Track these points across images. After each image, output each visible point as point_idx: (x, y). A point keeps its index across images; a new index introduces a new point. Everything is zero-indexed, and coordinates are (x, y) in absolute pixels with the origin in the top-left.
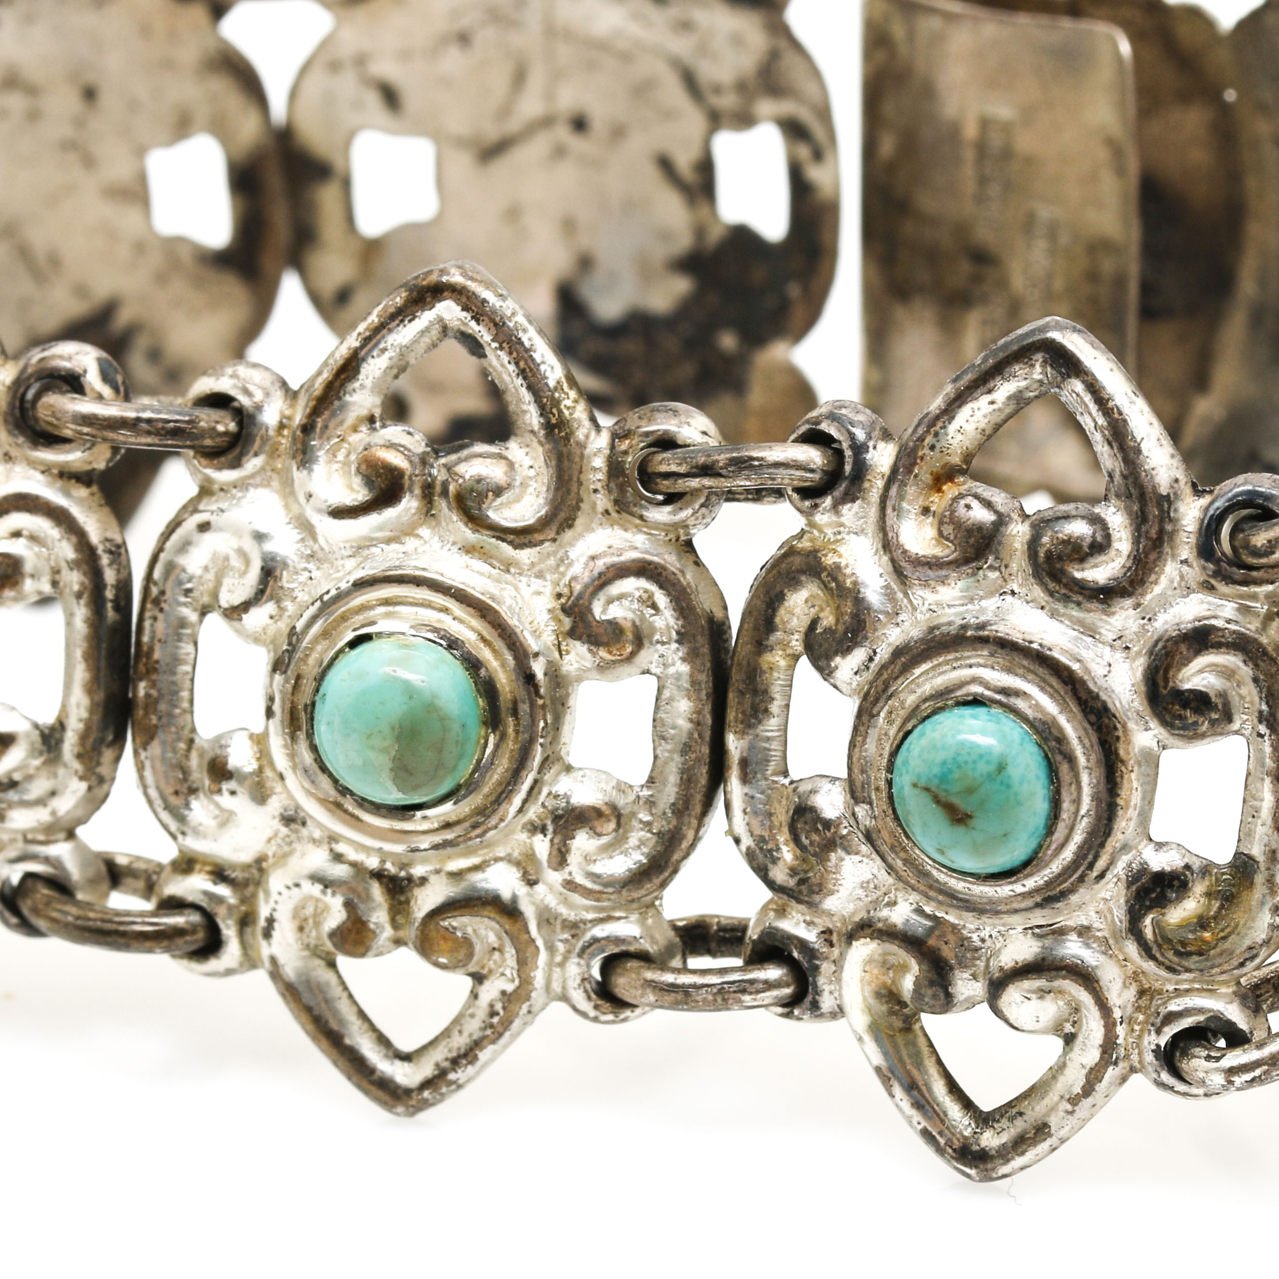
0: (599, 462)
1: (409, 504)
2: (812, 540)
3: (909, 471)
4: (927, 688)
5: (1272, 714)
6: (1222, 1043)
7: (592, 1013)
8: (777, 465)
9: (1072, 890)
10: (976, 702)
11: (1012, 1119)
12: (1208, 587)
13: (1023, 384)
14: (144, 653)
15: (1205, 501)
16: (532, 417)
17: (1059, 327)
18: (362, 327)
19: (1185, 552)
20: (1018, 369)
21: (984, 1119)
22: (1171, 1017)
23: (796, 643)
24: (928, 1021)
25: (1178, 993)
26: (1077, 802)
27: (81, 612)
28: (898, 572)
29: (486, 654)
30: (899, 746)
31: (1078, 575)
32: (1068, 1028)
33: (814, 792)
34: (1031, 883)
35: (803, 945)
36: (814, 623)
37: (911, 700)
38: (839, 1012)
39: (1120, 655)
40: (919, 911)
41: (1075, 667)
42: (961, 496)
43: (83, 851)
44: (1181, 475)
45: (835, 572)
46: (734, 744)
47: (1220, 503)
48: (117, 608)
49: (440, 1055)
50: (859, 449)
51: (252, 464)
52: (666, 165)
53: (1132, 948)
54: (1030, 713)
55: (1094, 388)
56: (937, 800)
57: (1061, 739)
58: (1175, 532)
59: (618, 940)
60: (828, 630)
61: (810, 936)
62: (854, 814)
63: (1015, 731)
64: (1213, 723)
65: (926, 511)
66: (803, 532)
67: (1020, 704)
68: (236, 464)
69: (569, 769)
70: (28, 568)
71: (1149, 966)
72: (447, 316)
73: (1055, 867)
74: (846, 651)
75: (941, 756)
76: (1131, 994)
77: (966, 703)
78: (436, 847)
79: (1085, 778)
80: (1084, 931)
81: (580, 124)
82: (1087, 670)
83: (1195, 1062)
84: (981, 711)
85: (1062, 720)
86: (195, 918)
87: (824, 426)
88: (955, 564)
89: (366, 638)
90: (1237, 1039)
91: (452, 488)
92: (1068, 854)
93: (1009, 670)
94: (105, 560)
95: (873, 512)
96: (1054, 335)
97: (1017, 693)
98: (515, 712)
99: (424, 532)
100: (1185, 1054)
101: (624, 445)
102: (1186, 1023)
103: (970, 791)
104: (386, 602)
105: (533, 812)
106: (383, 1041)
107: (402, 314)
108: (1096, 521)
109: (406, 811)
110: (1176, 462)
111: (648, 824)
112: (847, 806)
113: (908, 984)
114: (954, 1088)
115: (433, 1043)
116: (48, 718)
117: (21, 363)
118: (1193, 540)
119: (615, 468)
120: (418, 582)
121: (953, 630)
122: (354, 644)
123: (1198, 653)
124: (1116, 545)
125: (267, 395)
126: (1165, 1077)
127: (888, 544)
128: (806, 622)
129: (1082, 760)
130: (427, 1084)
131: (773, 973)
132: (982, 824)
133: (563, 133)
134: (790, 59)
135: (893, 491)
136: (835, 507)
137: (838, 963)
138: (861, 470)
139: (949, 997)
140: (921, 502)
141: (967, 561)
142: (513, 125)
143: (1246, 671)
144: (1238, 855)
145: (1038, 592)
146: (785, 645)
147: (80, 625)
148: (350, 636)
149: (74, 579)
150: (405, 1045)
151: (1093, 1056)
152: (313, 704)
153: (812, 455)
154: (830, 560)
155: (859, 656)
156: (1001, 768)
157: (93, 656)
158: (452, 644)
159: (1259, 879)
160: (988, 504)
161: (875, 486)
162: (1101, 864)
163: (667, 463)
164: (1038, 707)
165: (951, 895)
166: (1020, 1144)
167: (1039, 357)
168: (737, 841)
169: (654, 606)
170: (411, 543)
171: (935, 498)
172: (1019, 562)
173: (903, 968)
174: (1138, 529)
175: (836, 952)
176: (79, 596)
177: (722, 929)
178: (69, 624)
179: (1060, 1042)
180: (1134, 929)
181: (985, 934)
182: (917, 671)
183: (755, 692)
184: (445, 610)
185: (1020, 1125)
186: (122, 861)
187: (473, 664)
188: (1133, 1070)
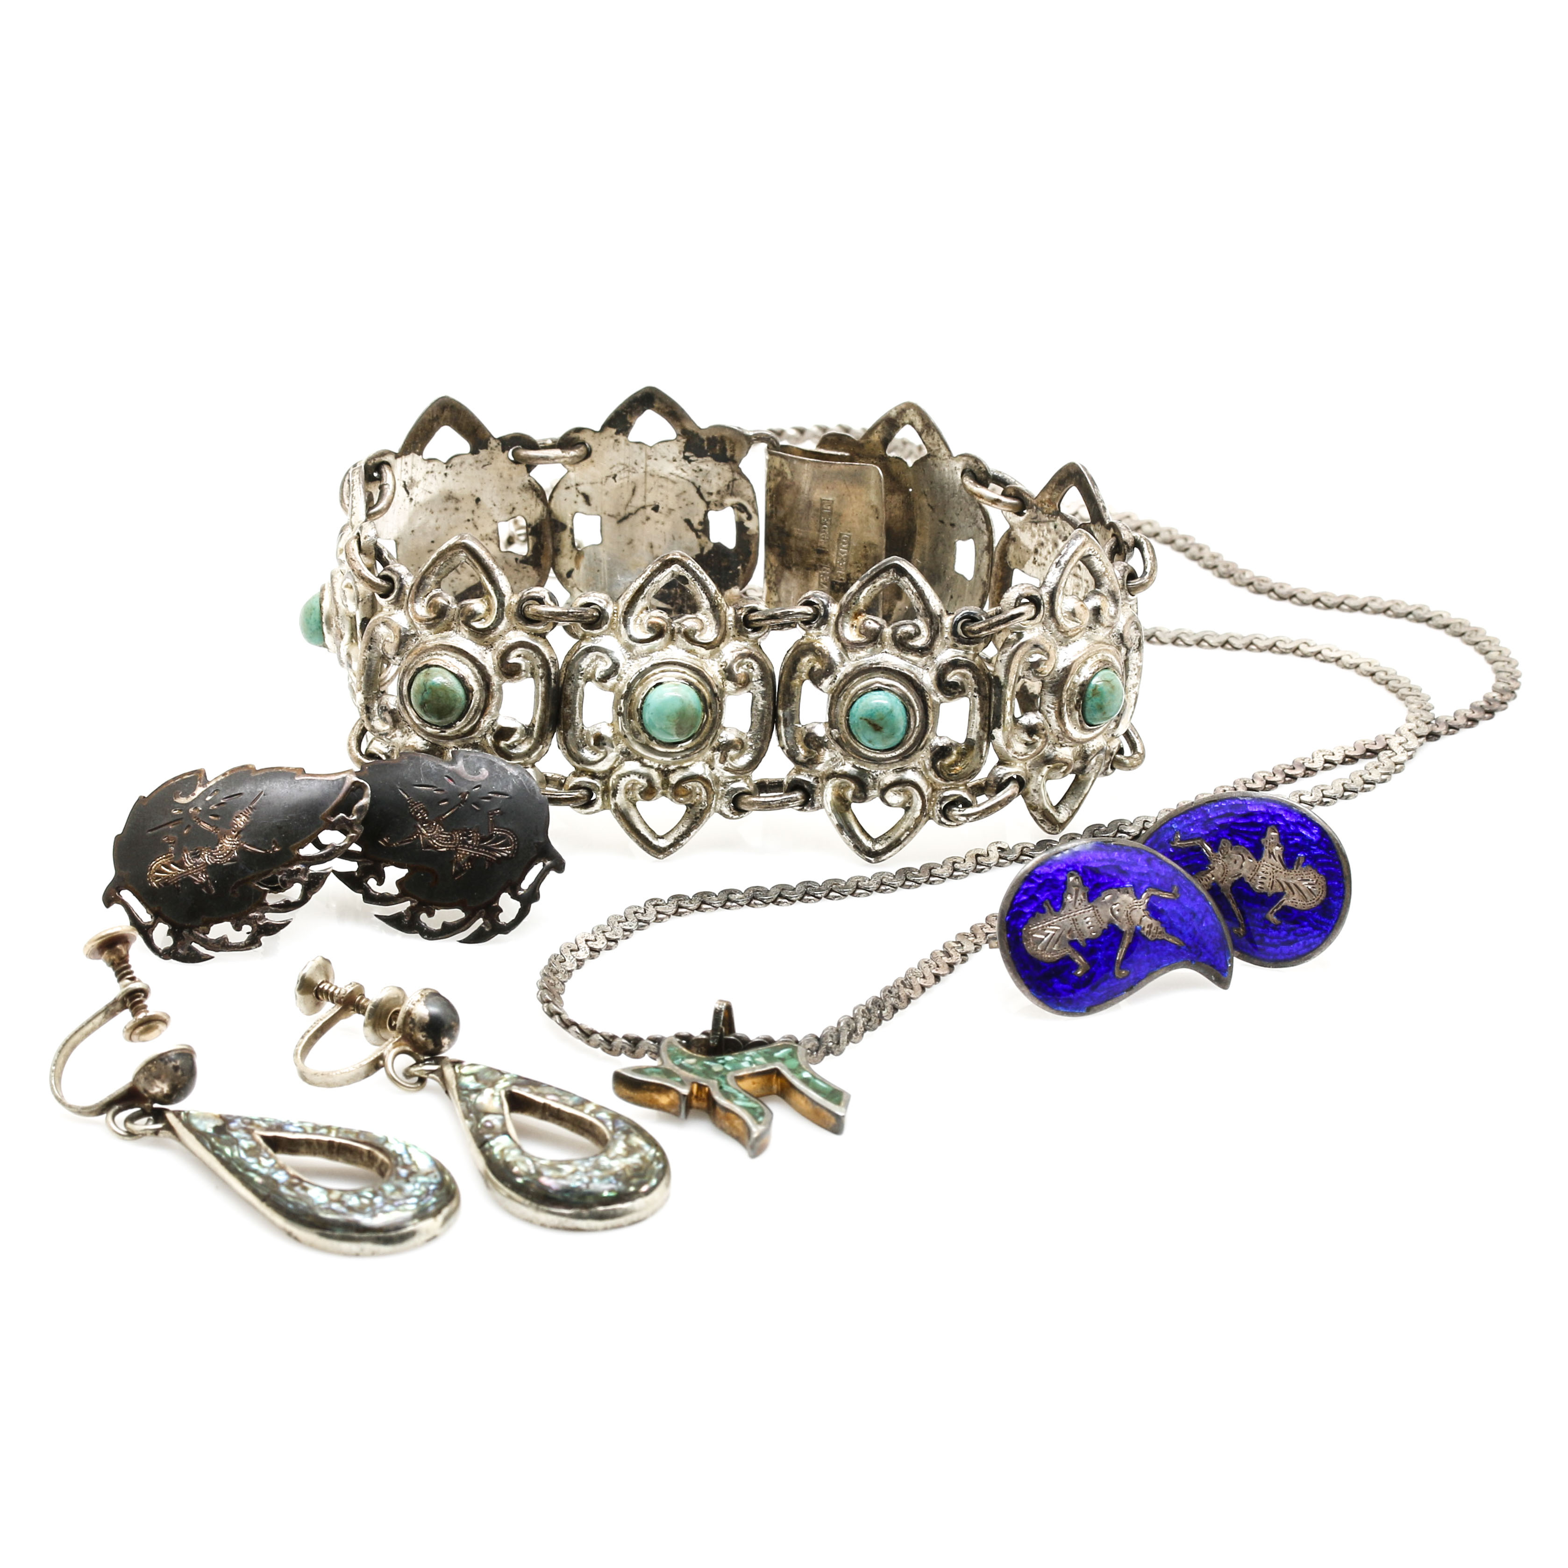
0: (731, 618)
1: (667, 636)
2: (808, 639)
3: (846, 612)
4: (859, 686)
5: (979, 688)
6: (960, 806)
7: (731, 815)
8: (798, 613)
9: (913, 754)
10: (879, 689)
11: (886, 839)
12: (955, 646)
13: (885, 580)
14: (566, 698)
15: (952, 616)
16: (706, 604)
17: (897, 559)
18: (644, 576)
19: (946, 635)
20: (884, 575)
21: (875, 841)
22: (945, 798)
23: (804, 676)
24: (854, 806)
25: (947, 790)
26: (915, 722)
27: (542, 684)
28: (844, 647)
29: (701, 687)
30: (851, 707)
31: (911, 644)
32: (907, 805)
33: (813, 727)
34: (898, 752)
35: (808, 783)
36: (813, 668)
37: (853, 691)
38: (822, 806)
39: (925, 671)
40: (854, 766)
41: (912, 676)
42: (866, 620)
43: (538, 772)
44: (942, 608)
45: (820, 650)
46: (781, 713)
47: (959, 617)
48: (555, 682)
49: (675, 835)
50: (825, 607)
51: (605, 627)
52: (688, 522)
53: (932, 774)
54: (898, 692)
55: (912, 580)
56: (869, 723)
57: (909, 701)
58: (942, 628)
59: (741, 788)
60: (819, 670)
61: (811, 780)
62: (831, 734)
63: (894, 698)
64: (960, 693)
65: (853, 626)
66: (803, 637)
67: (894, 689)
68: (600, 628)
69: (724, 728)
70: (523, 668)
71: (939, 780)
72: (675, 570)
73: (907, 746)
74: (826, 677)
75: (870, 708)
76: (930, 790)
77: (875, 690)
78: (683, 757)
79: (917, 714)
80: (914, 769)
81: (656, 509)
82: (916, 677)
83: (954, 813)
84: (881, 692)
85: (909, 694)
86: (584, 792)
87: (811, 599)
88: (866, 643)
89: (661, 684)
90: (967, 804)
91: (683, 630)
92: (911, 741)
93: (888, 678)
94: (551, 665)
95: (832, 628)
96: (896, 562)
97: (893, 686)
98: (711, 707)
99: (670, 646)
100: (950, 810)
101: (740, 612)
102: (952, 799)
103: (882, 719)
104: (663, 671)
105: (715, 744)
106: (652, 832)
107: (660, 570)
108: (915, 625)
109: (674, 744)
110: (940, 604)
111: (751, 746)
112: (827, 731)
113: (849, 794)
114: (863, 830)
115: (672, 830)
116: (527, 722)
117: (520, 595)
118: (949, 630)
119: (737, 619)
120: (675, 664)
121: (867, 666)
122: (655, 686)
123: (954, 669)
124: (922, 633)
125: (608, 603)
126: (943, 819)
127: (839, 638)
128: (808, 668)
129: (916, 708)
130: (671, 846)
131: (798, 795)
132: (886, 731)
133: (649, 511)
134: (740, 482)
135: (840, 620)
136: (818, 627)
137: (822, 790)
138: (827, 614)
139: (866, 796)
140: (851, 623)
141: (870, 642)
142: (631, 510)
143: (970, 674)
144: (967, 739)
145: (897, 652)
146: (800, 677)
147: (541, 689)
148: (654, 683)
149: (540, 672)
150: (660, 834)
151: (917, 814)
152: (642, 708)
153: (809, 610)
154: (818, 645)
155: (830, 679)
156: (891, 711)
157: (546, 700)
158: (691, 684)
159: (975, 747)
160: (876, 622)
161: (832, 619)
162: (923, 744)
163: (754, 616)
164: (900, 690)
165: (869, 759)
166: (889, 848)
167: (892, 570)
168: (783, 748)
169: (753, 668)
170: (667, 651)
171: (855, 621)
172: (888, 641)
173: (849, 787)
174: (930, 627)
175: (820, 785)
176: (541, 678)
177: (770, 783)
178: (537, 688)
179: (903, 810)
180: (934, 767)
181: (878, 773)
182: (855, 681)
183: (789, 694)
184: (684, 673)
185: (890, 841)
186: (549, 775)
187: (698, 691)
188: (930, 818)
